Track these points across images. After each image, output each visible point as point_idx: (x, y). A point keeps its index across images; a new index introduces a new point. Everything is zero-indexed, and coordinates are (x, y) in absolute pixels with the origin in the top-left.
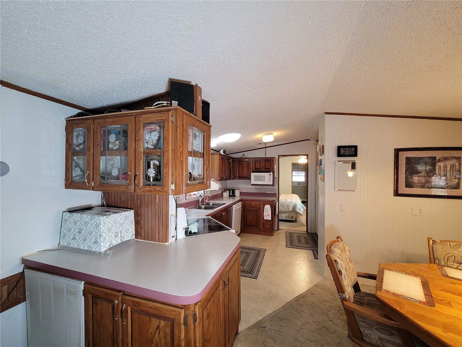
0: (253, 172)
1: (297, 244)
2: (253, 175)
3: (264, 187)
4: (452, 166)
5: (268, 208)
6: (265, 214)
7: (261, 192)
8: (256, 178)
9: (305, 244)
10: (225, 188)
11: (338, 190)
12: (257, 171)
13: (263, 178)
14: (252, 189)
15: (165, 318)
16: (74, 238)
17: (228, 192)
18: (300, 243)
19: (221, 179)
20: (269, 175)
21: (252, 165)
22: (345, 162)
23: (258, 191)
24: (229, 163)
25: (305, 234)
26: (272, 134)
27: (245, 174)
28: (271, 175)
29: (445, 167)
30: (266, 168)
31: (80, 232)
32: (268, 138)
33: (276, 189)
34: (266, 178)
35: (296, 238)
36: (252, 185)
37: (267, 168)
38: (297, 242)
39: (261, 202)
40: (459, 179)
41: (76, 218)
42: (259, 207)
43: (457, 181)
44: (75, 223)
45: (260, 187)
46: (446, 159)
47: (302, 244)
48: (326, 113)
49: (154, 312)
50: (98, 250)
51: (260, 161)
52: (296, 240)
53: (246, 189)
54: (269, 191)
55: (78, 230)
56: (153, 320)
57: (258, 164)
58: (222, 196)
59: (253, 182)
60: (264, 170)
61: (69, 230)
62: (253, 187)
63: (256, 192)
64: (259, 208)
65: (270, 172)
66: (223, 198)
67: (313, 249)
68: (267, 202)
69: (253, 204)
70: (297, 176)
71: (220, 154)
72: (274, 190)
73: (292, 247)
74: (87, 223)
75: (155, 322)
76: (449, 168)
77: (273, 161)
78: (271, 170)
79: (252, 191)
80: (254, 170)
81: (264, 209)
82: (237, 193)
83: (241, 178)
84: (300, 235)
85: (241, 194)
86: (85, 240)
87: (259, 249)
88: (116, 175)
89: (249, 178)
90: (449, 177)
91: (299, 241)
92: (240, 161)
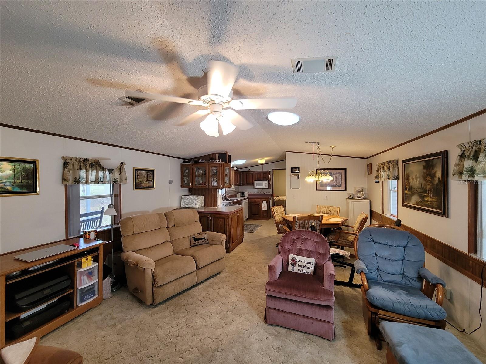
2: (256, 182)
3: (263, 190)
4: (339, 176)
5: (265, 202)
6: (263, 206)
7: (261, 193)
8: (258, 184)
10: (238, 191)
11: (292, 189)
12: (258, 179)
13: (262, 185)
14: (255, 192)
15: (222, 218)
16: (187, 204)
17: (240, 194)
19: (235, 185)
20: (266, 182)
21: (255, 176)
22: (295, 175)
23: (260, 193)
24: (240, 175)
26: (264, 159)
27: (251, 182)
29: (336, 177)
30: (264, 177)
31: (189, 202)
32: (261, 161)
34: (264, 184)
36: (255, 189)
39: (261, 199)
40: (341, 182)
41: (187, 198)
43: (340, 183)
44: (187, 199)
45: (261, 190)
46: (336, 173)
48: (286, 151)
49: (220, 217)
50: (196, 207)
51: (260, 173)
53: (252, 192)
54: (266, 192)
55: (188, 202)
56: (219, 219)
57: (258, 175)
59: (256, 187)
60: (262, 179)
61: (185, 202)
62: (256, 190)
63: (258, 193)
64: (260, 203)
66: (236, 196)
68: (265, 199)
69: (256, 200)
71: (235, 170)
72: (269, 191)
74: (191, 199)
75: (220, 220)
76: (337, 177)
77: (269, 173)
78: (267, 179)
79: (255, 193)
80: (256, 179)
81: (262, 204)
82: (246, 194)
83: (248, 184)
85: (249, 195)
86: (191, 204)
88: (201, 183)
89: (253, 185)
90: (337, 182)
92: (248, 173)
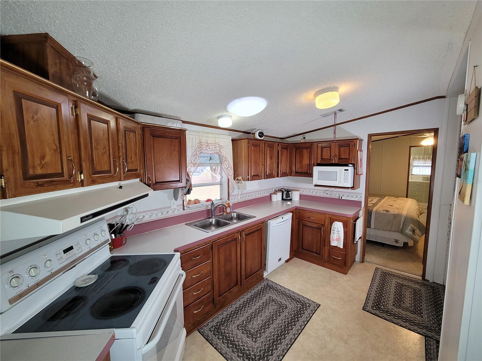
0: (319, 165)
1: (390, 306)
2: (316, 170)
3: (337, 190)
5: (338, 227)
6: (333, 236)
7: (333, 196)
8: (321, 175)
9: (411, 312)
10: (276, 188)
13: (334, 176)
17: (280, 194)
18: (399, 307)
20: (345, 170)
21: (316, 153)
23: (328, 196)
25: (418, 283)
26: (335, 89)
27: (305, 169)
28: (348, 170)
30: (340, 159)
33: (361, 194)
35: (393, 290)
36: (316, 185)
37: (342, 159)
38: (391, 302)
39: (327, 215)
42: (323, 223)
45: (332, 189)
47: (403, 309)
51: (330, 147)
52: (392, 296)
53: (310, 190)
54: (348, 196)
57: (326, 151)
58: (271, 200)
64: (323, 225)
65: (346, 165)
66: (271, 203)
67: (429, 333)
68: (338, 218)
69: (313, 216)
70: (422, 166)
71: (250, 139)
72: (358, 195)
73: (377, 312)
77: (355, 145)
78: (350, 162)
81: (331, 228)
82: (295, 196)
83: (298, 173)
84: (405, 283)
85: (302, 197)
87: (307, 301)
89: (310, 174)
91: (399, 300)
92: (297, 147)
